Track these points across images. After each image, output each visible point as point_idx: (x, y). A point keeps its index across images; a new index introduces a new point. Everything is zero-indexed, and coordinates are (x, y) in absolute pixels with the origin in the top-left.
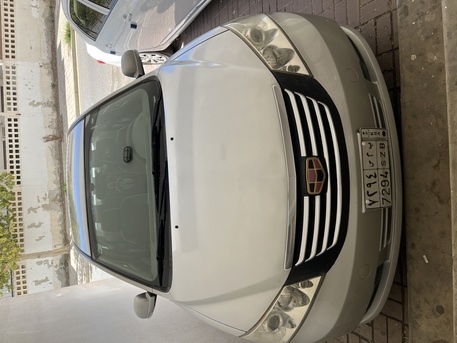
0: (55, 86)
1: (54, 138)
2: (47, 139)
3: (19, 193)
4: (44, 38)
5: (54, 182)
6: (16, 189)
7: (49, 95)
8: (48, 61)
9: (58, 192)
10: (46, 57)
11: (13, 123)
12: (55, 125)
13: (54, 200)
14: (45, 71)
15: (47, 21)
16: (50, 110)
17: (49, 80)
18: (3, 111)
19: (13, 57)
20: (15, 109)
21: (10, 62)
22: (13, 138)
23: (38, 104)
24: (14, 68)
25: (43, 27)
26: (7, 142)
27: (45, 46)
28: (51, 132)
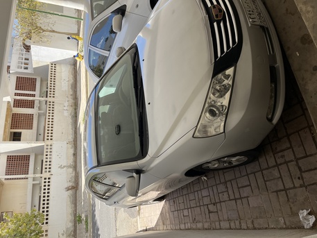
0: (75, 155)
1: (73, 188)
2: (68, 189)
3: (47, 231)
4: (70, 127)
5: (70, 222)
6: (44, 227)
7: (71, 161)
8: (72, 140)
9: (72, 229)
10: (71, 138)
11: (47, 180)
12: (73, 180)
13: (69, 236)
14: (70, 146)
15: (72, 117)
16: (71, 170)
17: (72, 151)
18: (42, 173)
19: (51, 139)
20: (49, 172)
21: (49, 142)
22: (46, 195)
23: (64, 167)
24: (51, 145)
25: (70, 120)
26: (42, 197)
27: (71, 131)
28: (70, 184)
